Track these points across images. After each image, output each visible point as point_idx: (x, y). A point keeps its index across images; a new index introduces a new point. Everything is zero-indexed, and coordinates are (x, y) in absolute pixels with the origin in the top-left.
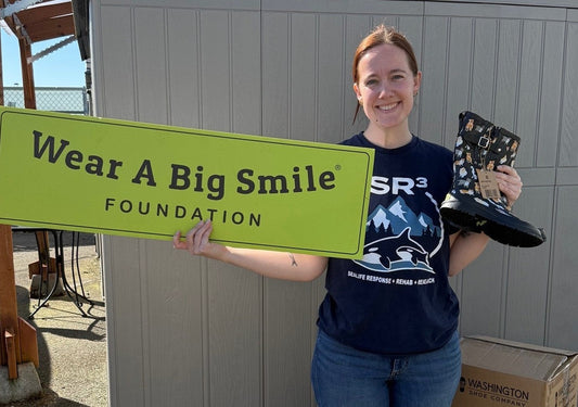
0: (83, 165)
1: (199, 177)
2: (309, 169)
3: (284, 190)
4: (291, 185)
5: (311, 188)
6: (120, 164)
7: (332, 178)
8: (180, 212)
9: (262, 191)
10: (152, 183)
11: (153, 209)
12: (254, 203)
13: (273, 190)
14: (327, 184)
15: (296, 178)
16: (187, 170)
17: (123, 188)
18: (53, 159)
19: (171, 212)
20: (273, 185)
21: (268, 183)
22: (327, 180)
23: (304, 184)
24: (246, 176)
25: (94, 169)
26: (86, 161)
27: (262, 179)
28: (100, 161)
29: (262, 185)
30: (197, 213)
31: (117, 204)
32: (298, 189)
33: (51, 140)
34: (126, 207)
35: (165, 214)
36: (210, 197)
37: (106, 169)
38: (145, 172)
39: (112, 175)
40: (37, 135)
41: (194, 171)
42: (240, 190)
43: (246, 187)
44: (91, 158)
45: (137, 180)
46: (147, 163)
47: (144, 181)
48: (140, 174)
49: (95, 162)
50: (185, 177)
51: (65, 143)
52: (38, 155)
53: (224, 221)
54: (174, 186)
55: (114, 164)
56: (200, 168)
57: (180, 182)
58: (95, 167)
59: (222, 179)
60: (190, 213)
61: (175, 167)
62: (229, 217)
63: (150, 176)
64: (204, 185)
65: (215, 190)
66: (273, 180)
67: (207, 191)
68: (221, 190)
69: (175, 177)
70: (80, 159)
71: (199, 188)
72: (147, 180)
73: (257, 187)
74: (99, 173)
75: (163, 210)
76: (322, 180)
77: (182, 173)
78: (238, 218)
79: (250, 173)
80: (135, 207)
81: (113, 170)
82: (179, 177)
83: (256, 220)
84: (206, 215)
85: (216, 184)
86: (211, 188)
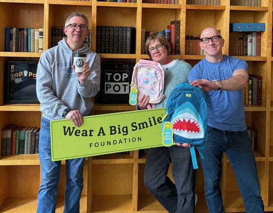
0: (81, 134)
1: (119, 129)
2: (153, 117)
3: (147, 126)
4: (149, 124)
5: (155, 124)
6: (93, 131)
7: (161, 119)
8: (115, 142)
9: (140, 128)
10: (104, 135)
11: (106, 143)
12: (139, 133)
13: (144, 127)
14: (160, 121)
15: (150, 121)
16: (115, 127)
17: (95, 138)
18: (70, 134)
19: (112, 143)
21: (141, 125)
23: (153, 123)
24: (134, 125)
25: (84, 134)
26: (81, 132)
27: (139, 124)
30: (120, 141)
31: (93, 145)
32: (151, 125)
33: (69, 128)
34: (97, 145)
35: (110, 144)
36: (124, 134)
37: (88, 134)
38: (101, 131)
39: (91, 135)
40: (64, 127)
41: (117, 127)
42: (133, 130)
43: (135, 128)
44: (83, 131)
45: (99, 135)
46: (101, 128)
47: (101, 134)
48: (100, 132)
49: (85, 132)
50: (115, 130)
51: (74, 128)
52: (65, 134)
53: (130, 142)
54: (111, 134)
55: (91, 131)
56: (119, 126)
57: (113, 132)
59: (126, 127)
60: (118, 142)
61: (111, 127)
62: (131, 140)
63: (103, 132)
64: (121, 131)
65: (125, 132)
66: (143, 124)
67: (122, 133)
68: (127, 131)
69: (111, 130)
70: (79, 132)
71: (120, 133)
72: (102, 134)
73: (138, 128)
74: (86, 135)
75: (109, 143)
76: (158, 121)
77: (113, 128)
78: (134, 140)
79: (135, 123)
80: (100, 144)
81: (91, 133)
82: (113, 130)
83: (140, 139)
84: (123, 141)
85: (125, 130)
86: (123, 131)
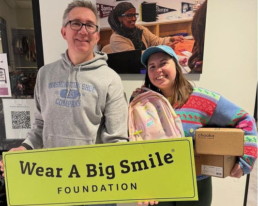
0: (44, 173)
1: (101, 168)
2: (157, 154)
3: (146, 168)
4: (149, 164)
5: (161, 164)
6: (61, 169)
7: (171, 157)
8: (95, 188)
9: (135, 170)
10: (78, 176)
11: (81, 189)
12: (132, 177)
13: (140, 169)
14: (169, 160)
15: (151, 160)
16: (94, 166)
17: (65, 181)
18: (30, 173)
19: (90, 189)
20: (140, 166)
21: (137, 166)
22: (168, 158)
23: (156, 162)
24: (124, 164)
25: (49, 174)
26: (45, 171)
27: (133, 164)
28: (52, 169)
29: (134, 167)
30: (103, 188)
31: (63, 190)
32: (153, 166)
33: (28, 164)
34: (68, 190)
35: (87, 191)
36: (108, 178)
37: (55, 173)
38: (74, 171)
39: (58, 176)
40: (22, 162)
41: (98, 166)
42: (123, 172)
43: (125, 170)
44: (47, 169)
45: (71, 176)
46: (74, 166)
47: (74, 175)
48: (72, 173)
49: (50, 171)
50: (94, 170)
51: (34, 164)
52: (23, 172)
53: (118, 190)
54: (89, 176)
55: (59, 170)
56: (101, 164)
57: (92, 173)
58: (50, 173)
59: (112, 167)
60: (99, 188)
61: (88, 166)
62: (120, 187)
63: (77, 173)
64: (104, 172)
65: (110, 174)
66: (139, 163)
67: (106, 175)
68: (113, 173)
69: (89, 171)
70: (42, 171)
71: (102, 175)
72: (75, 175)
73: (132, 169)
74: (52, 176)
75: (86, 189)
76: (166, 159)
77: (91, 168)
78: (124, 187)
79: (127, 162)
80: (72, 190)
81: (58, 173)
82: (91, 170)
83: (134, 186)
84: (108, 188)
85: (110, 170)
86: (108, 173)
